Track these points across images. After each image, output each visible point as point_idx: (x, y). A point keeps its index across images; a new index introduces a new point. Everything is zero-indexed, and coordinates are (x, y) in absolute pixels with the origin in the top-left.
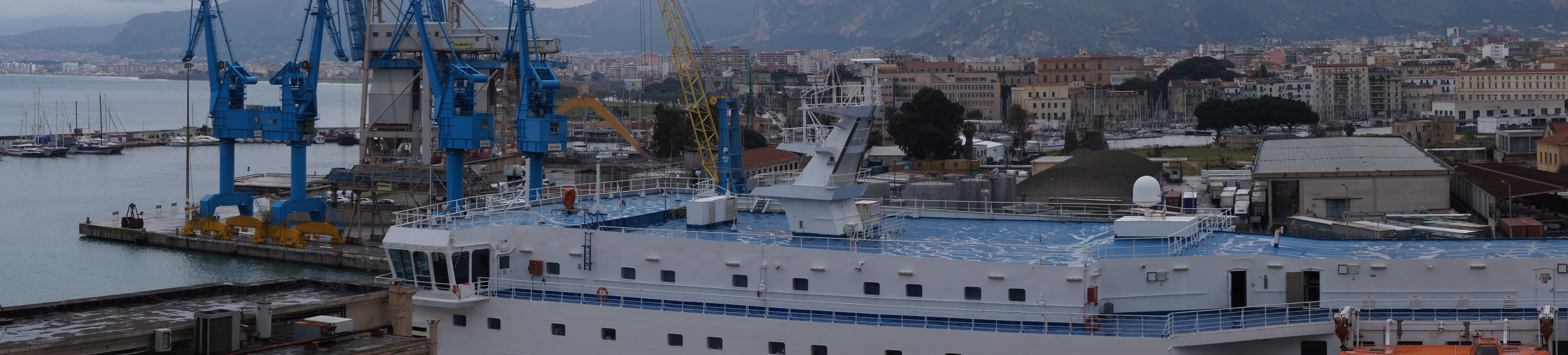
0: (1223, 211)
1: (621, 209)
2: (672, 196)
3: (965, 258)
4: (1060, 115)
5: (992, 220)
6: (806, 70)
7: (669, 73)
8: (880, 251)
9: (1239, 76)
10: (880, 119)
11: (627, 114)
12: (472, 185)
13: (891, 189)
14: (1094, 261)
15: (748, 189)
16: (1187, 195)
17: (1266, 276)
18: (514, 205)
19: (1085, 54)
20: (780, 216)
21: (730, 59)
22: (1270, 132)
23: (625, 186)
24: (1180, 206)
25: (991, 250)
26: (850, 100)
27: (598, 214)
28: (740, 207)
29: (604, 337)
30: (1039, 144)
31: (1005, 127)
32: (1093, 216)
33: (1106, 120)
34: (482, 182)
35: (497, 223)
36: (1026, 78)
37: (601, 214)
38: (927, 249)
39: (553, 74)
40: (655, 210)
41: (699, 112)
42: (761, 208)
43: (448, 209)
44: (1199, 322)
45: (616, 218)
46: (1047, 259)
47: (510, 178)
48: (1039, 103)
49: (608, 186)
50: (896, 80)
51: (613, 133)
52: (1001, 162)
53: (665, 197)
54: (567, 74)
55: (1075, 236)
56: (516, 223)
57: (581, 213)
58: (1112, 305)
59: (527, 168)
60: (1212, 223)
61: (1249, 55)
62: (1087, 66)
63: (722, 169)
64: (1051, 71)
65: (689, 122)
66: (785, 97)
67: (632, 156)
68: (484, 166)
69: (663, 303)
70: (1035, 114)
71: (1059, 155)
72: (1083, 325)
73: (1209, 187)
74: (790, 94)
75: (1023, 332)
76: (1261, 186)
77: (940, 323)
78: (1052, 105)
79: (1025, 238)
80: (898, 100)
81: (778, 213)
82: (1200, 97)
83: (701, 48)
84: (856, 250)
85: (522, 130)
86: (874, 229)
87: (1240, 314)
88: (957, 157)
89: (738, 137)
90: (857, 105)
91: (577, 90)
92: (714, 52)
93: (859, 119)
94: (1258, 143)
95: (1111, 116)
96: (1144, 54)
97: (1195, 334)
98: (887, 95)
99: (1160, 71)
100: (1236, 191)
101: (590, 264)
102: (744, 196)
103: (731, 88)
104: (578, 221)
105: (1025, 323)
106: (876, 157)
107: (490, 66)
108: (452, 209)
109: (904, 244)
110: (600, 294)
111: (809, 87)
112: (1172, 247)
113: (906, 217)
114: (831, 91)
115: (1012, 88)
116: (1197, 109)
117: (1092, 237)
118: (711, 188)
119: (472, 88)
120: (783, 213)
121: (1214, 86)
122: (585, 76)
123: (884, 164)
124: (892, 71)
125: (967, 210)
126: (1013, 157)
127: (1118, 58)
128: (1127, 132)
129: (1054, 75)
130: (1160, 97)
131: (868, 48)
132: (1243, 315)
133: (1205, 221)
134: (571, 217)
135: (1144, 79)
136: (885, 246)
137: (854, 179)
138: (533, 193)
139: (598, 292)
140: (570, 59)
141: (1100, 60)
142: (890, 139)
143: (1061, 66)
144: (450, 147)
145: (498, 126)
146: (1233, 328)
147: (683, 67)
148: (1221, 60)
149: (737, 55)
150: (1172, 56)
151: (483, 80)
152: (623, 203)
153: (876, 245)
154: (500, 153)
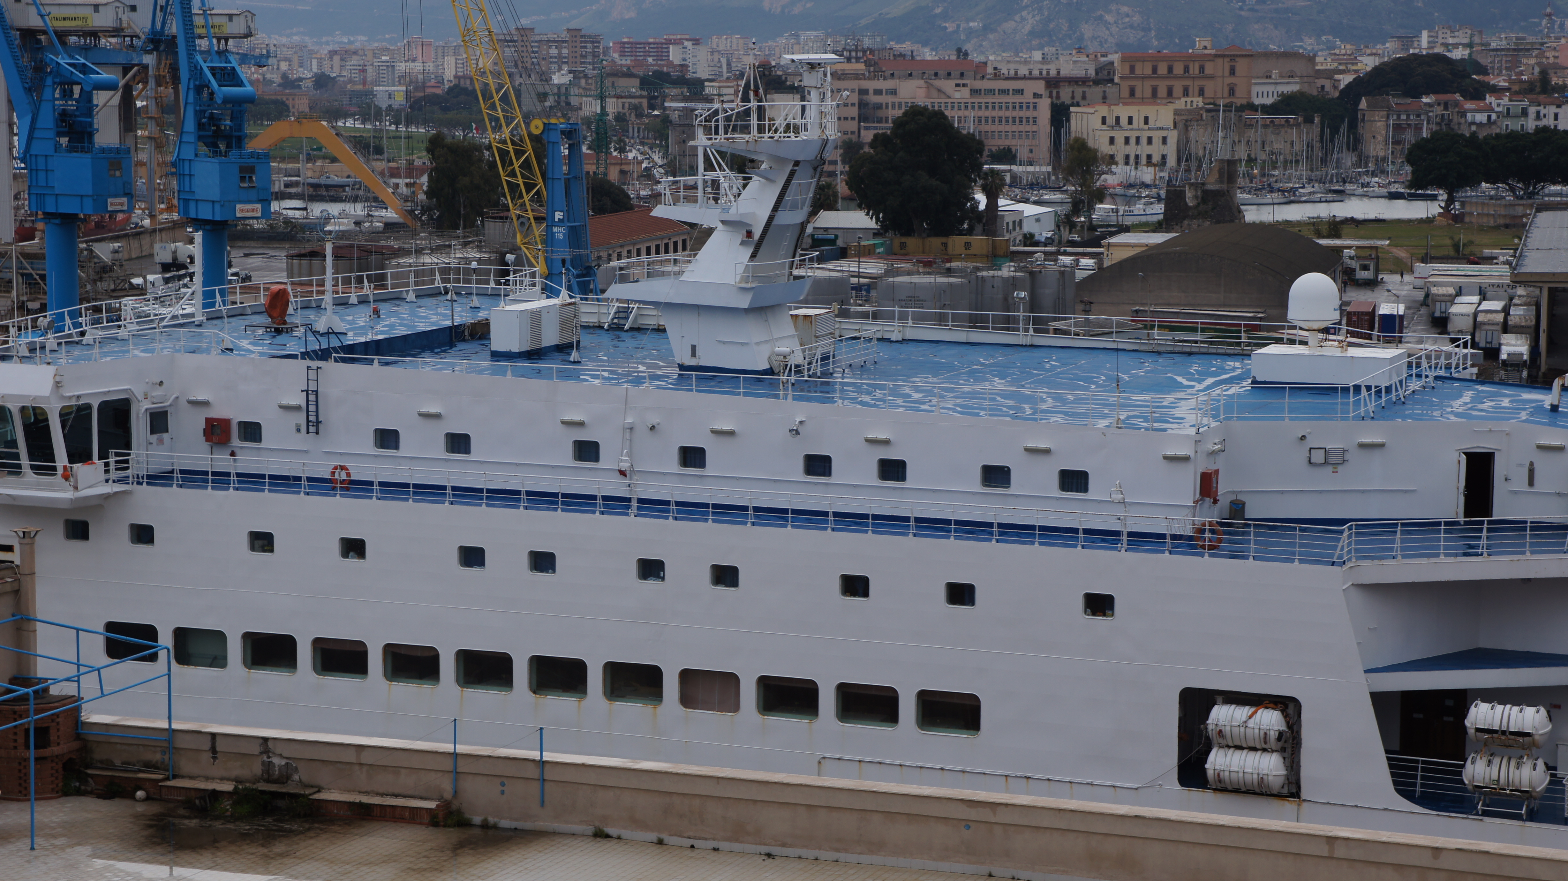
0: (1453, 341)
1: (371, 324)
2: (465, 300)
3: (982, 413)
4: (1156, 159)
5: (1031, 346)
6: (703, 73)
7: (455, 77)
8: (831, 400)
9: (1496, 90)
10: (834, 163)
11: (379, 151)
12: (95, 281)
13: (853, 289)
14: (1214, 424)
15: (600, 287)
16: (1385, 309)
17: (1532, 464)
18: (174, 317)
19: (1205, 48)
20: (655, 336)
21: (565, 51)
22: (1549, 195)
23: (379, 281)
24: (1372, 329)
25: (1030, 400)
26: (782, 129)
27: (329, 333)
28: (585, 319)
29: (345, 554)
30: (1117, 211)
31: (1057, 178)
32: (1211, 343)
33: (1242, 169)
34: (114, 275)
35: (143, 351)
36: (1098, 90)
37: (336, 334)
38: (917, 396)
39: (243, 76)
40: (433, 324)
41: (511, 148)
42: (622, 322)
43: (50, 326)
44: (1403, 541)
45: (363, 339)
46: (1128, 418)
47: (166, 267)
48: (1119, 136)
49: (347, 281)
50: (863, 92)
51: (354, 185)
52: (1049, 242)
53: (452, 301)
54: (268, 76)
55: (1179, 379)
56: (178, 351)
57: (300, 332)
58: (1244, 504)
59: (196, 249)
60: (1433, 362)
61: (1518, 51)
62: (1209, 69)
63: (552, 251)
64: (1143, 78)
65: (493, 165)
66: (665, 120)
67: (389, 226)
68: (116, 245)
69: (449, 491)
70: (1112, 157)
71: (1154, 231)
72: (1190, 538)
73: (1427, 295)
74: (675, 116)
75: (1083, 547)
76: (1528, 296)
77: (937, 529)
78: (1144, 141)
79: (1089, 380)
80: (866, 128)
81: (653, 329)
82: (1419, 128)
83: (514, 32)
84: (790, 397)
85: (187, 179)
86: (823, 359)
87: (1481, 530)
88: (970, 232)
89: (581, 192)
90: (793, 138)
91: (287, 106)
92: (537, 38)
93: (797, 163)
94: (1526, 215)
95: (1251, 160)
96: (1316, 48)
97: (1393, 562)
98: (846, 119)
99: (1345, 80)
100: (1479, 304)
101: (318, 423)
102: (593, 300)
103: (568, 104)
104: (293, 347)
105: (1087, 531)
106: (826, 229)
107: (122, 60)
108: (56, 326)
109: (876, 387)
110: (337, 476)
111: (708, 105)
112: (1357, 403)
113: (879, 339)
114: (747, 113)
115: (1072, 109)
116: (1411, 152)
117: (1210, 381)
118: (534, 285)
119: (90, 100)
120: (661, 330)
121: (1446, 108)
122: (300, 79)
123: (840, 243)
124: (857, 76)
125: (988, 328)
126: (1070, 232)
127: (1268, 55)
128: (1279, 190)
129: (1148, 85)
130: (1344, 128)
131: (813, 34)
132: (1485, 533)
133: (1420, 358)
134: (280, 339)
135: (1315, 93)
136: (842, 390)
137: (787, 271)
138: (209, 296)
139: (333, 473)
140: (272, 49)
141: (1233, 58)
142: (851, 199)
143: (1162, 70)
144: (51, 209)
145: (142, 171)
146: (1466, 554)
147: (481, 65)
148: (1462, 60)
149: (579, 45)
150: (1368, 51)
151: (110, 86)
152: (376, 312)
153: (825, 388)
154: (147, 222)
